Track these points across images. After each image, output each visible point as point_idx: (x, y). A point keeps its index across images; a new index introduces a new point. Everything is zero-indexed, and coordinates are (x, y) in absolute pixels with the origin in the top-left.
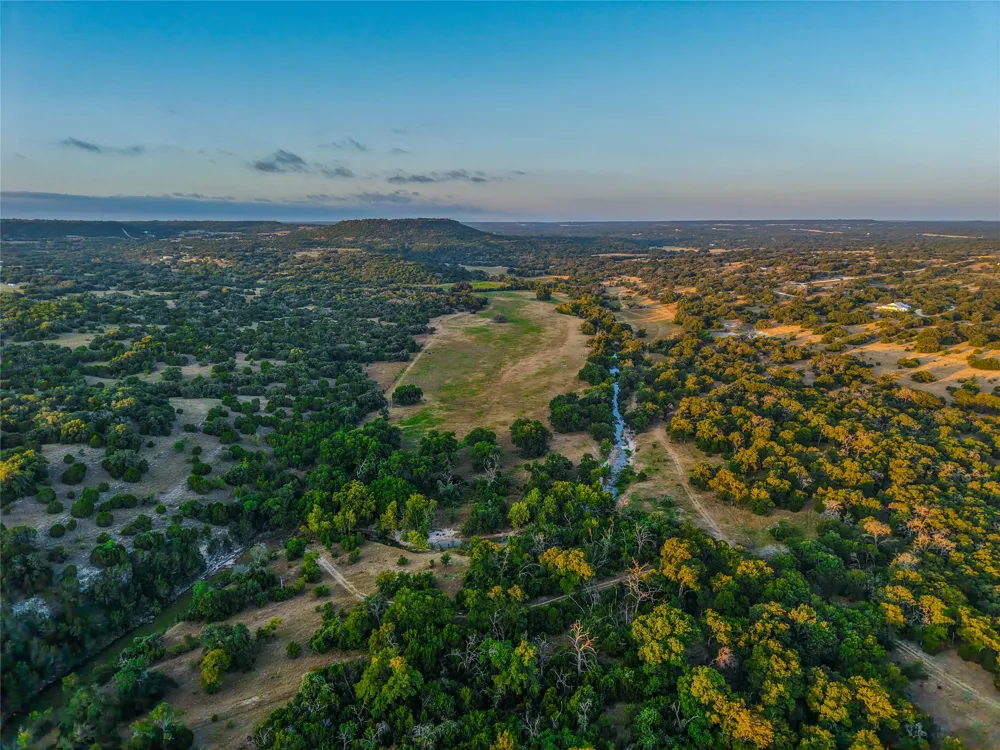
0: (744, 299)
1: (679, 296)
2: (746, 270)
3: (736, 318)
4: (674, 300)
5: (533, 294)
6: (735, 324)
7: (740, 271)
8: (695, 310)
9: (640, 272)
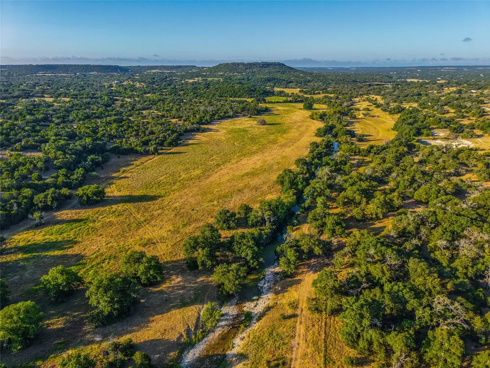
0: (454, 113)
1: (403, 109)
2: (460, 92)
3: (445, 128)
4: (399, 112)
5: (301, 105)
6: (442, 133)
7: (455, 92)
8: (411, 120)
9: (383, 92)
